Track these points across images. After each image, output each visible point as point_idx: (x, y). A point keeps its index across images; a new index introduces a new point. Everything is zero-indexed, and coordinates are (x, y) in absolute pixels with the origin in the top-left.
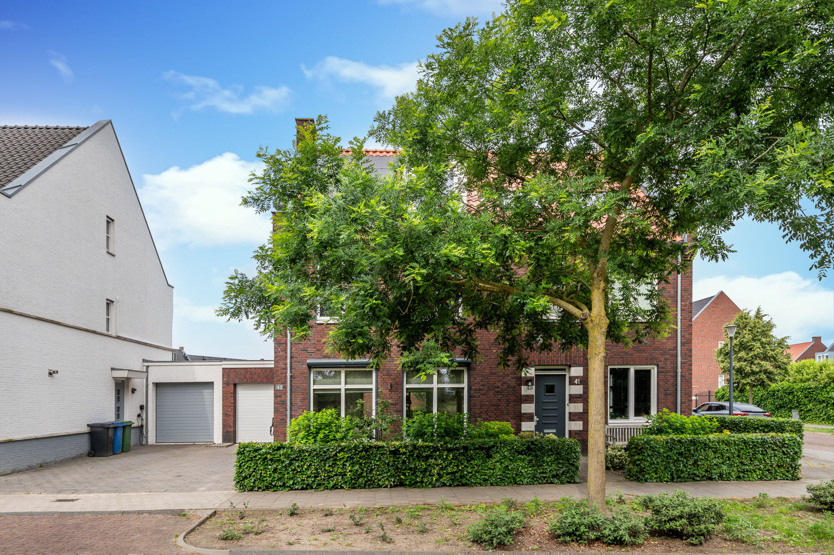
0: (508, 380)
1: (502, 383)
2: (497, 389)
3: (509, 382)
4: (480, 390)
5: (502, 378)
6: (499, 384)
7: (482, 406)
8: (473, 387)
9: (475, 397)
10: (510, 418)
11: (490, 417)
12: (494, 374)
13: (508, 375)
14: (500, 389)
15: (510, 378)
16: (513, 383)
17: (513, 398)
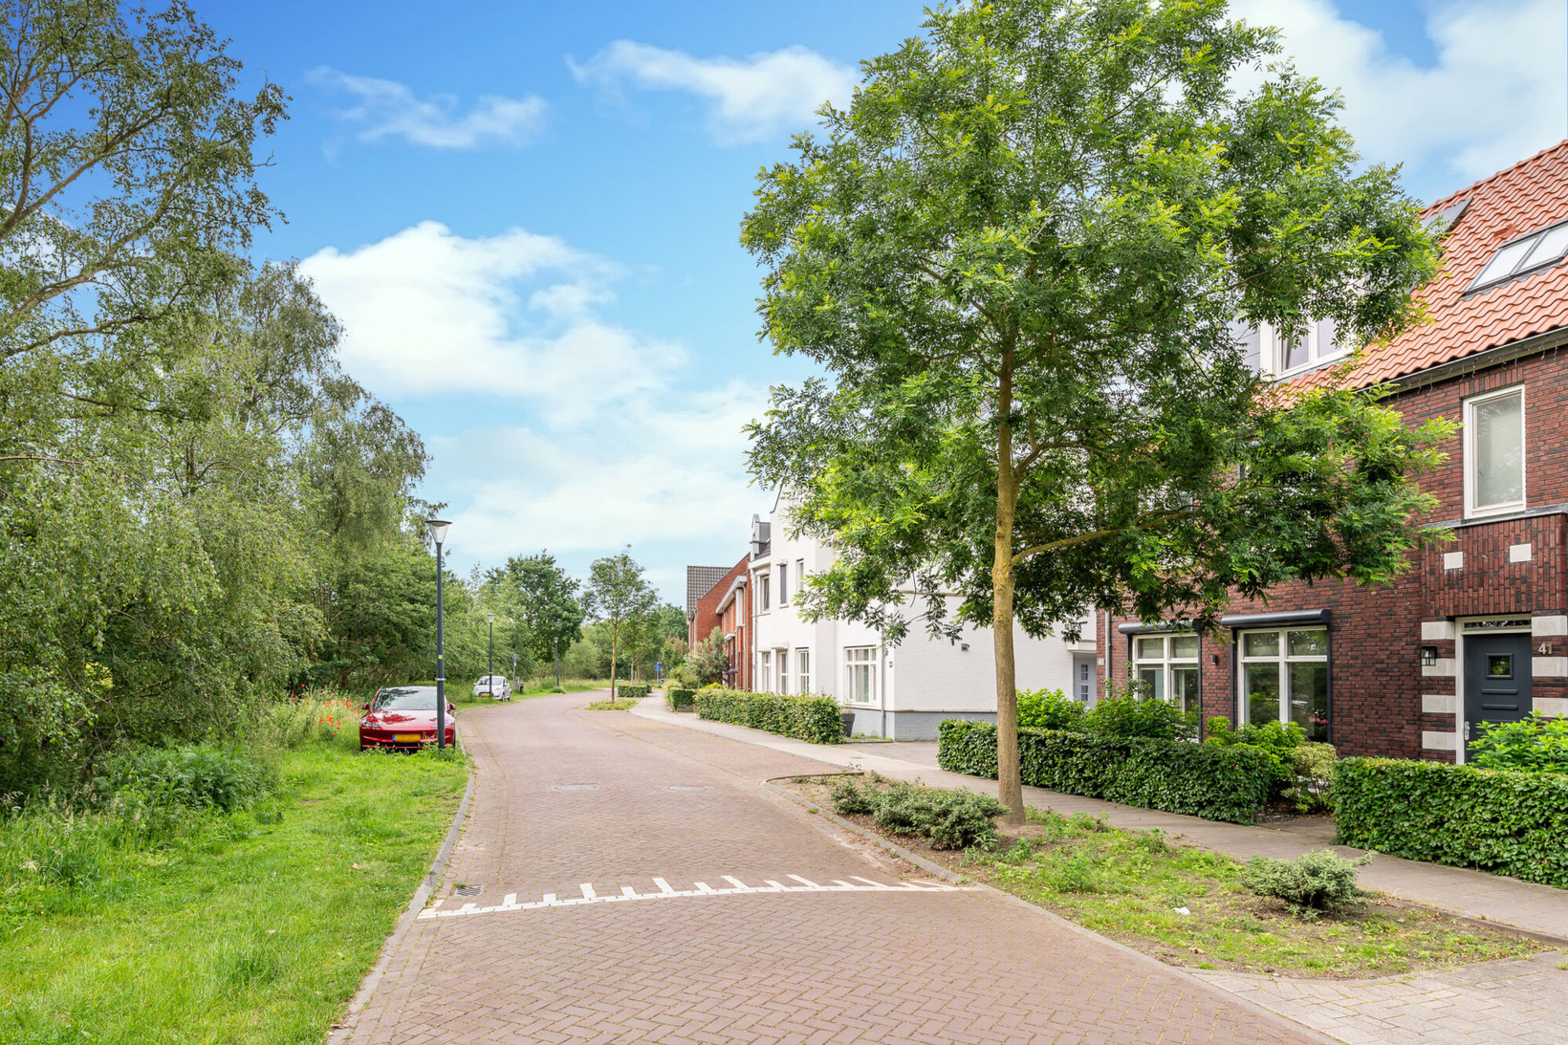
0: (1399, 648)
1: (1388, 653)
2: (1378, 666)
3: (1404, 652)
4: (1349, 666)
5: (1387, 644)
6: (1383, 656)
7: (1353, 696)
8: (1337, 662)
9: (1340, 679)
10: (1404, 722)
11: (1367, 717)
12: (1373, 637)
13: (1400, 638)
14: (1384, 666)
15: (1403, 644)
16: (1409, 652)
17: (1410, 683)
